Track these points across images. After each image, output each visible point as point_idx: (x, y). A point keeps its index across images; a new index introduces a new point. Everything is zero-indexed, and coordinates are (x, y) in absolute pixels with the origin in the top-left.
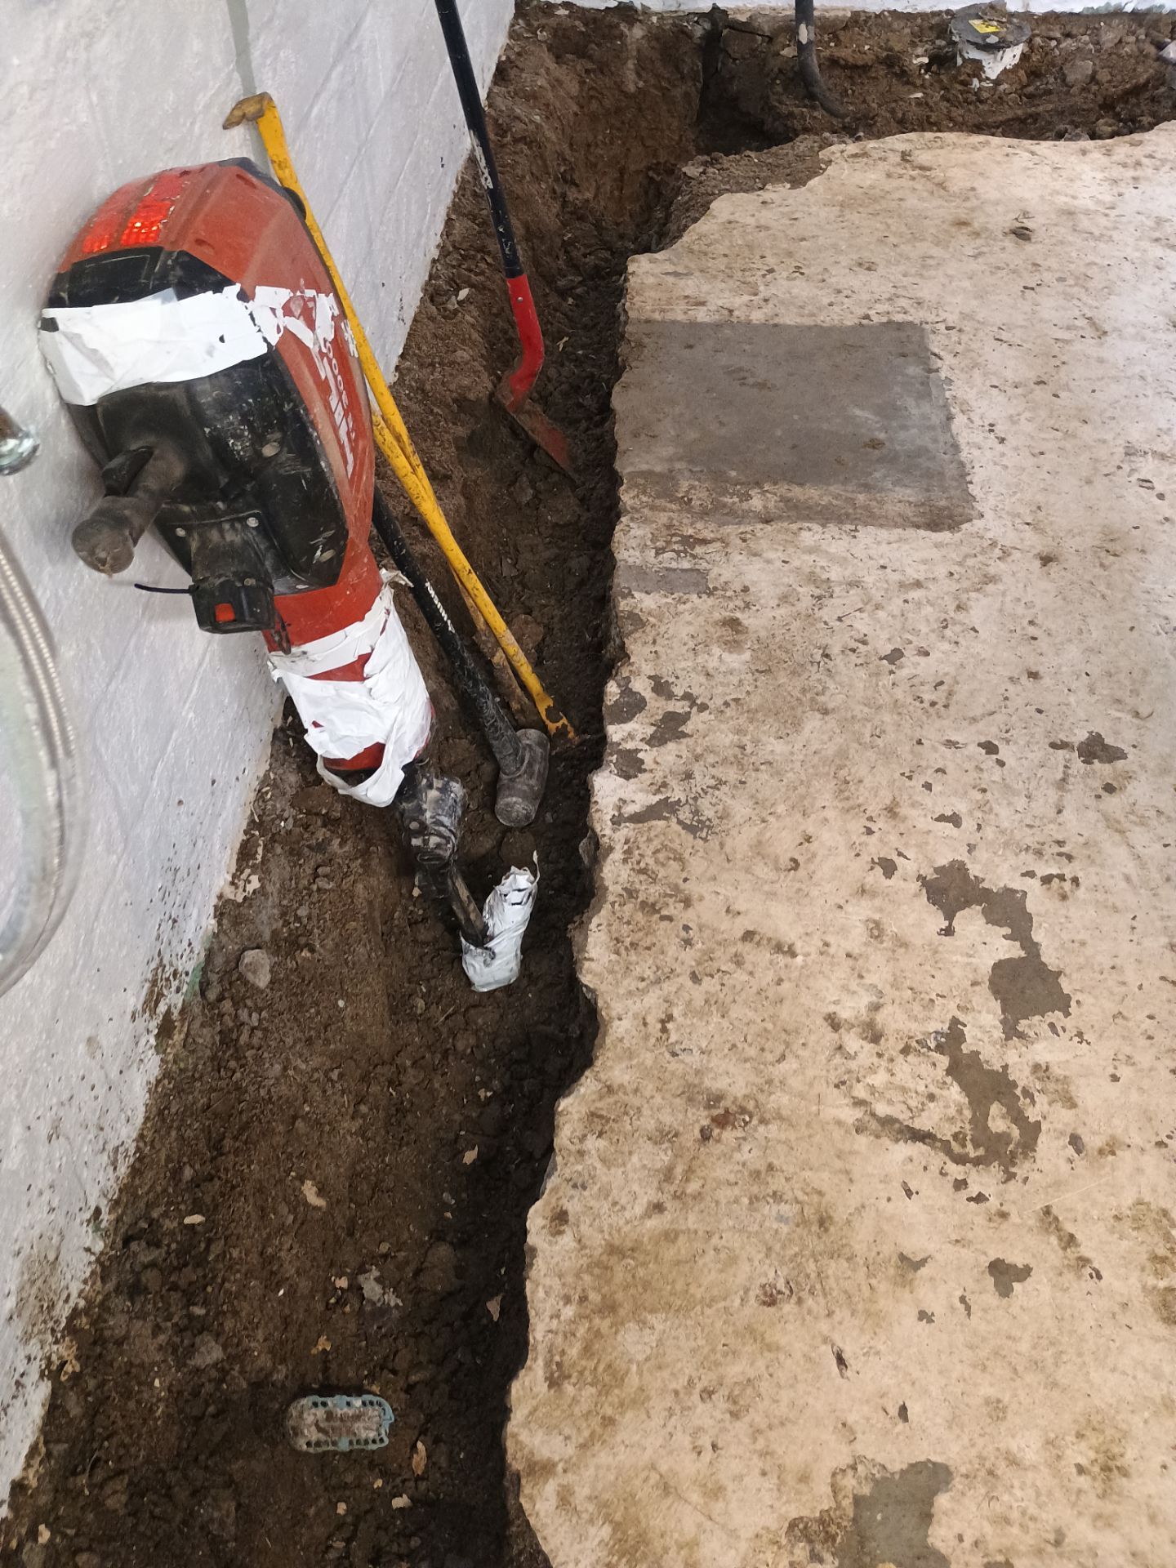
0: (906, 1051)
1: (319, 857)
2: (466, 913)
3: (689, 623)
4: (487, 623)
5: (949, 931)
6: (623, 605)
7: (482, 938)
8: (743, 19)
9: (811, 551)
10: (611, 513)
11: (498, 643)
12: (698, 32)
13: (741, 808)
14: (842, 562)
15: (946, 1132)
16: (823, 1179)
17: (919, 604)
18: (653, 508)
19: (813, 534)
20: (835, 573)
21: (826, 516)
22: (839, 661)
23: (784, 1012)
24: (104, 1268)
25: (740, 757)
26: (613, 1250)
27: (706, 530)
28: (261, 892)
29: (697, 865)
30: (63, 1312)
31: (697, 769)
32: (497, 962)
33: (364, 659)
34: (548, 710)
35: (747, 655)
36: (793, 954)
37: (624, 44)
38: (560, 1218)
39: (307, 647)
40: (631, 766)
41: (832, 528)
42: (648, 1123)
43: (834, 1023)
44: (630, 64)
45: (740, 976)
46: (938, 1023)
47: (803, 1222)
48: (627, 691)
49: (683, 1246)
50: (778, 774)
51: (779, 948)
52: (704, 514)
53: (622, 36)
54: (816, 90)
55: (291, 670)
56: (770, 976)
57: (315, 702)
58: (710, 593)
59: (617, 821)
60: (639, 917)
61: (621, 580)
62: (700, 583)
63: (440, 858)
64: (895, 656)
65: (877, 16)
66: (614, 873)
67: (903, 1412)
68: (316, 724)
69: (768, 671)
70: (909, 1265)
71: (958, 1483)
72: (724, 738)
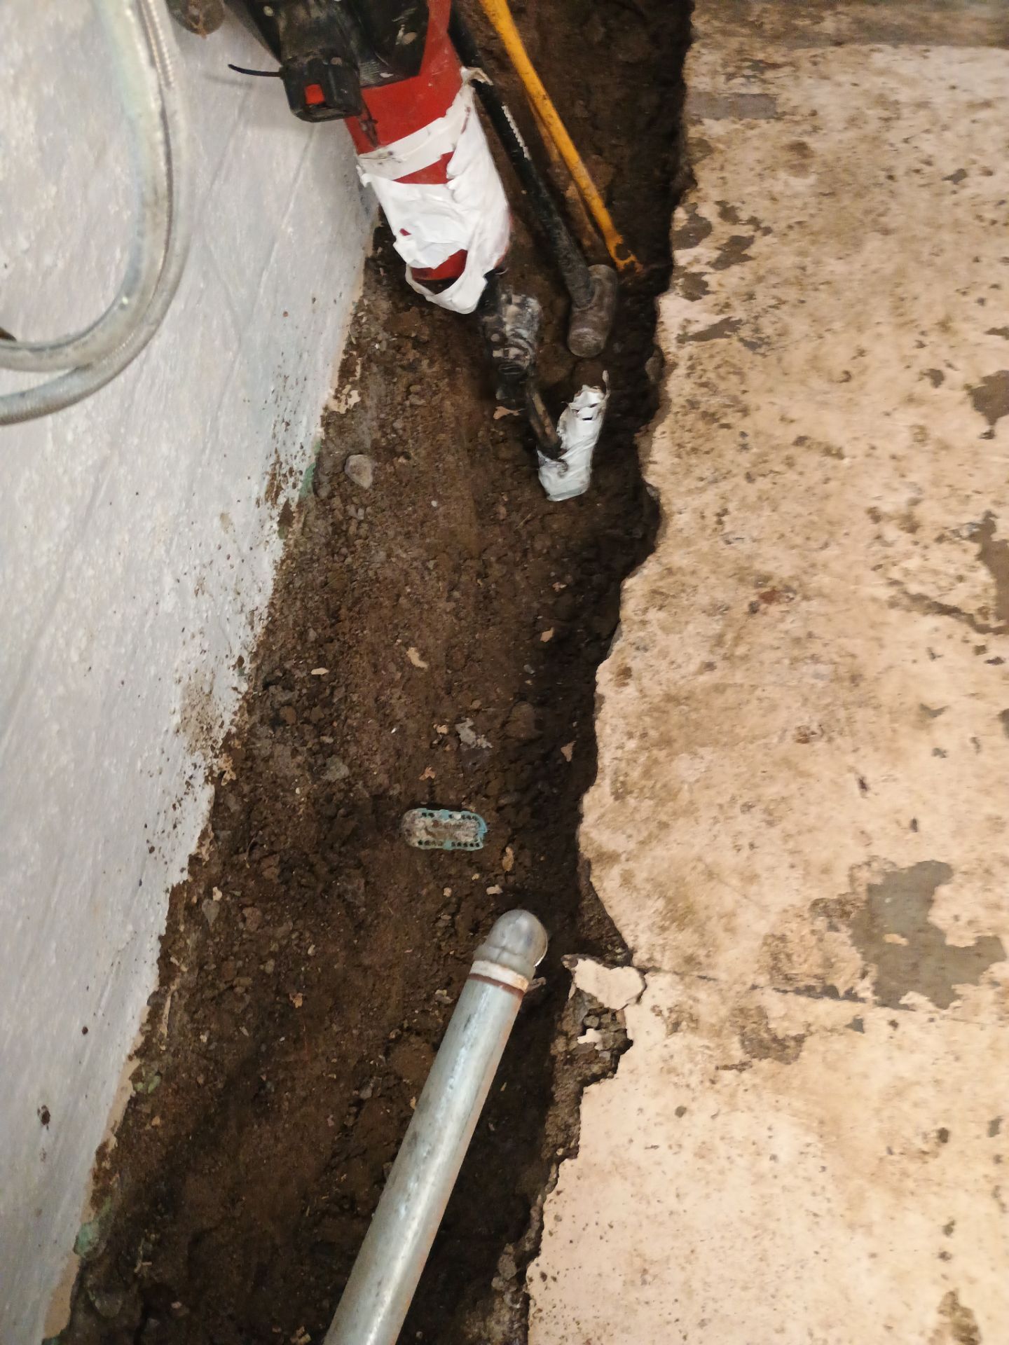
0: (940, 539)
1: (411, 376)
2: (542, 426)
3: (757, 149)
4: (561, 155)
5: (989, 435)
6: (693, 132)
7: (556, 451)
9: (881, 73)
10: (683, 40)
11: (571, 177)
13: (799, 326)
14: (911, 82)
15: (972, 607)
16: (856, 645)
17: (987, 125)
18: (724, 33)
19: (884, 56)
20: (905, 95)
21: (899, 36)
22: (903, 184)
23: (831, 508)
24: (249, 704)
25: (802, 278)
26: (669, 698)
27: (776, 54)
28: (361, 406)
29: (755, 378)
30: (222, 735)
31: (760, 290)
32: (570, 474)
33: (447, 158)
34: (618, 248)
35: (812, 179)
36: (840, 455)
38: (625, 673)
39: (396, 146)
40: (697, 288)
41: (904, 49)
42: (703, 599)
43: (875, 515)
45: (791, 476)
46: (973, 515)
47: (837, 679)
48: (694, 217)
49: (730, 697)
50: (837, 293)
51: (828, 451)
52: (775, 38)
55: (378, 173)
56: (818, 476)
57: (403, 207)
58: (779, 118)
59: (682, 340)
60: (701, 426)
61: (691, 108)
62: (768, 107)
63: (519, 368)
64: (959, 177)
66: (678, 387)
67: (914, 825)
68: (404, 232)
69: (832, 194)
70: (928, 713)
71: (958, 878)
72: (787, 260)
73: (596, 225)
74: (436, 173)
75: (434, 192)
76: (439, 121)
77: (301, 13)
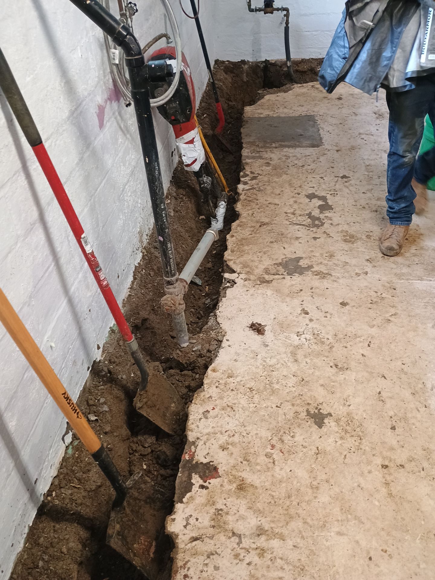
0: (300, 216)
2: (212, 210)
3: (258, 163)
4: (214, 166)
5: (310, 201)
6: (244, 162)
7: (215, 217)
8: (273, 62)
9: (285, 152)
10: (241, 148)
12: (262, 66)
13: (268, 188)
14: (292, 153)
15: (307, 224)
16: (283, 230)
17: (309, 159)
18: (250, 147)
19: (286, 149)
20: (291, 155)
21: (289, 147)
22: (291, 167)
23: (276, 212)
24: (149, 243)
25: (269, 181)
26: (243, 239)
27: (261, 150)
29: (259, 195)
30: (144, 246)
31: (260, 183)
32: (218, 223)
33: (194, 138)
34: (228, 191)
35: (271, 167)
36: (278, 205)
37: (243, 70)
38: (233, 236)
39: (183, 136)
40: (245, 183)
41: (291, 148)
42: (249, 225)
43: (286, 213)
44: (245, 75)
45: (268, 208)
46: (307, 212)
47: (279, 234)
48: (245, 173)
49: (256, 238)
50: (277, 183)
51: (276, 204)
52: (262, 147)
53: (242, 68)
54: (293, 78)
55: (180, 142)
56: (274, 208)
57: (184, 149)
58: (263, 159)
59: (243, 191)
60: (248, 202)
61: (243, 158)
62: (261, 157)
63: (207, 188)
64: (303, 166)
65: (308, 60)
66: (242, 197)
67: (295, 252)
68: (184, 156)
69: (275, 169)
70: (297, 238)
71: (304, 259)
72: (266, 179)
73: (223, 184)
74: (192, 142)
75: (191, 145)
76: (193, 131)
77: (171, 105)
